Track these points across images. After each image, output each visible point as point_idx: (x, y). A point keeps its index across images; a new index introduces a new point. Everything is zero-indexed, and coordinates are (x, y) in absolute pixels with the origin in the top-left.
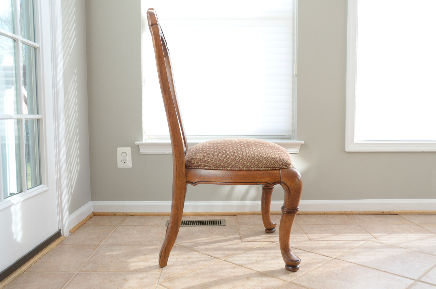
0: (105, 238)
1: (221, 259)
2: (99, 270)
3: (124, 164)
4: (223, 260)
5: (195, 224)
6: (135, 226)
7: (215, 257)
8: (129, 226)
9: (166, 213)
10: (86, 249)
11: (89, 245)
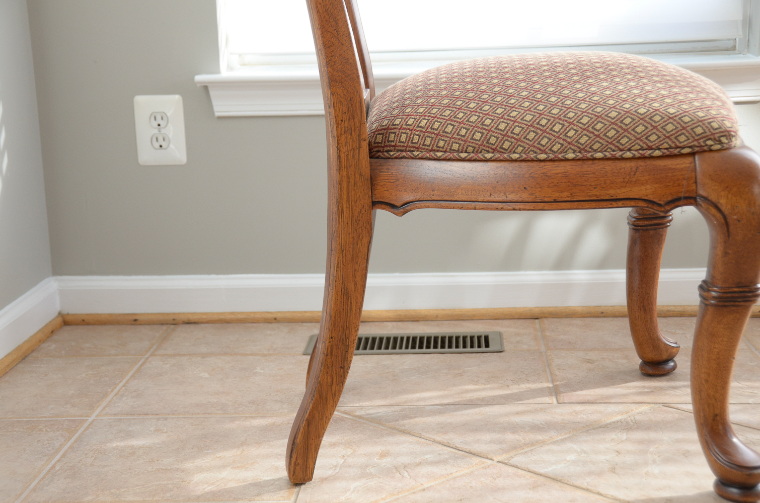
0: (106, 395)
1: (492, 460)
3: (161, 151)
4: (499, 462)
5: (401, 348)
6: (204, 356)
7: (470, 453)
8: (184, 355)
9: (305, 312)
10: (43, 431)
11: (52, 420)
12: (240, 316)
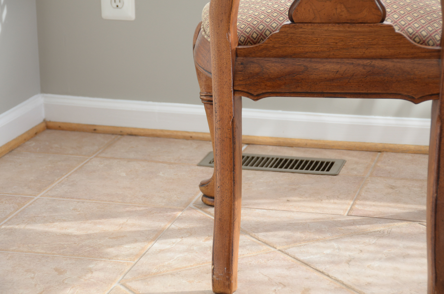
0: (52, 182)
1: (276, 248)
2: (14, 248)
3: (117, 10)
4: (279, 250)
5: (267, 166)
6: (130, 160)
7: (265, 243)
8: (117, 158)
10: (3, 203)
11: (11, 196)
12: (167, 133)
